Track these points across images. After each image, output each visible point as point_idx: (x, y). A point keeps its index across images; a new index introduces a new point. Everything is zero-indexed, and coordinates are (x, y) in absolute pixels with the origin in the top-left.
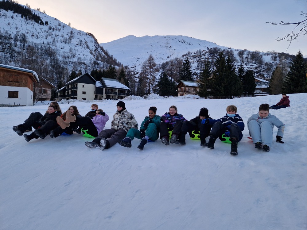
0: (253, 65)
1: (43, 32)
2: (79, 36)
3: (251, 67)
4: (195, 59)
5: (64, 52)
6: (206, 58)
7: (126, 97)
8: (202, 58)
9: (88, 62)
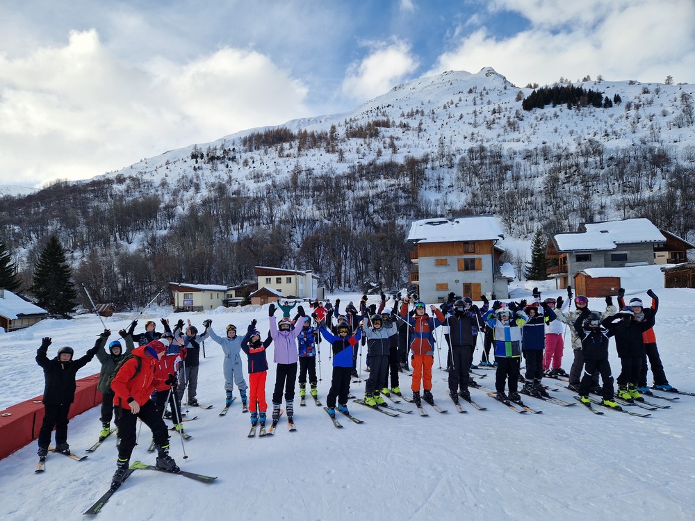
1: (619, 121)
5: (685, 148)
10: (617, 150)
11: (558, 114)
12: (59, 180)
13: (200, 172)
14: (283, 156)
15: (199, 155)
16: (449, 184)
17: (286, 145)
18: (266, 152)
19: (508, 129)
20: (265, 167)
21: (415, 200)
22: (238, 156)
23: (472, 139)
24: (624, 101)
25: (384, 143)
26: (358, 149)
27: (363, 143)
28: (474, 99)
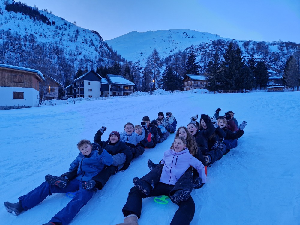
0: (259, 56)
1: (51, 32)
2: (84, 34)
3: (258, 57)
4: (199, 52)
5: (71, 50)
6: (210, 51)
7: (131, 93)
8: (206, 51)
9: (94, 60)
24: (56, 24)
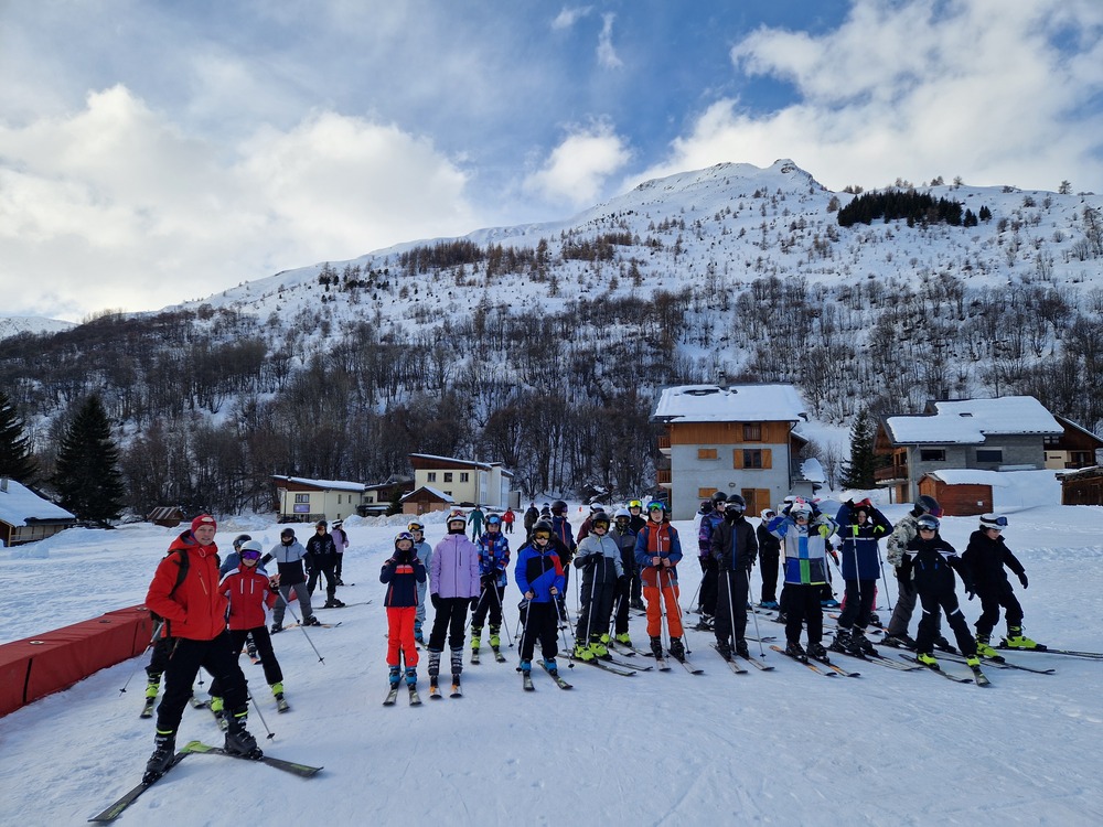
1: (988, 247)
10: (985, 291)
11: (892, 234)
12: (108, 311)
13: (331, 305)
14: (463, 285)
15: (332, 279)
16: (722, 336)
17: (469, 268)
18: (437, 277)
19: (816, 253)
20: (434, 300)
21: (668, 358)
22: (392, 282)
23: (759, 267)
24: (996, 217)
25: (622, 269)
26: (580, 277)
27: (588, 268)
28: (763, 207)
